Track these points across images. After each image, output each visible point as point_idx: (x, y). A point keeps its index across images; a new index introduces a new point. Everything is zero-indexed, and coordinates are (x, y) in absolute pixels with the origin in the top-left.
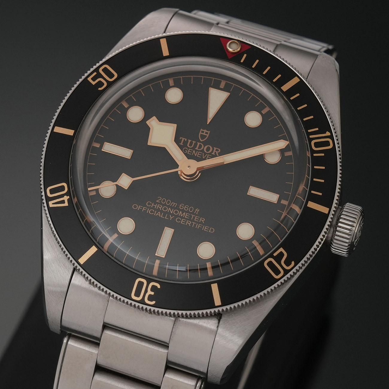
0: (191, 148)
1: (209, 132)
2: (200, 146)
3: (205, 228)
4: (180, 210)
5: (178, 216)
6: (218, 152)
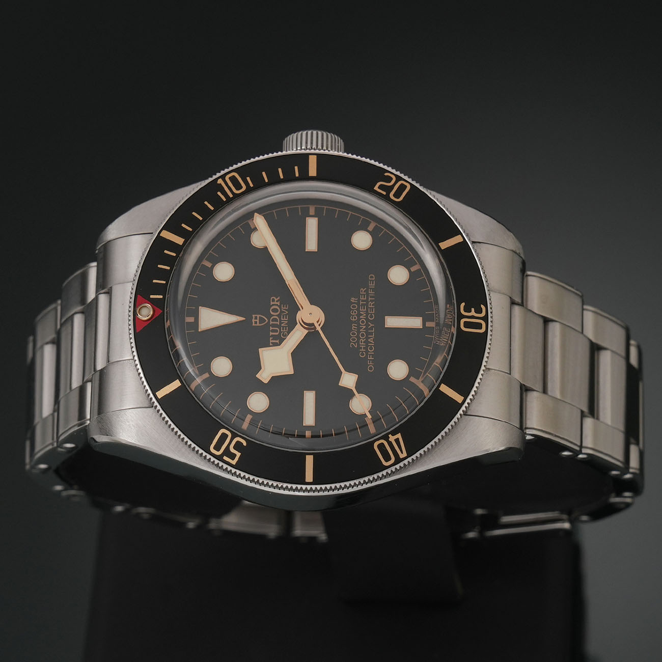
1: (254, 316)
2: (275, 320)
3: (372, 285)
4: (359, 319)
5: (367, 319)
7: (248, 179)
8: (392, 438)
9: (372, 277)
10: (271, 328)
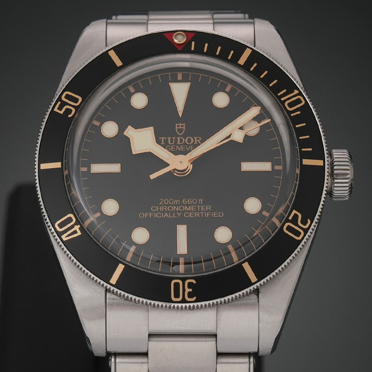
0: (173, 145)
1: (184, 124)
2: (181, 140)
3: (214, 215)
4: (184, 205)
5: (184, 211)
6: (200, 140)
7: (299, 112)
8: (77, 228)
9: (222, 215)
10: (174, 138)
